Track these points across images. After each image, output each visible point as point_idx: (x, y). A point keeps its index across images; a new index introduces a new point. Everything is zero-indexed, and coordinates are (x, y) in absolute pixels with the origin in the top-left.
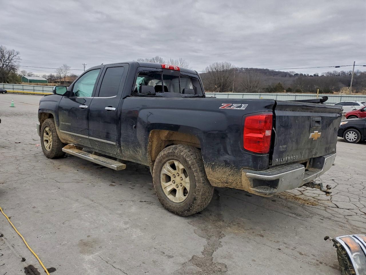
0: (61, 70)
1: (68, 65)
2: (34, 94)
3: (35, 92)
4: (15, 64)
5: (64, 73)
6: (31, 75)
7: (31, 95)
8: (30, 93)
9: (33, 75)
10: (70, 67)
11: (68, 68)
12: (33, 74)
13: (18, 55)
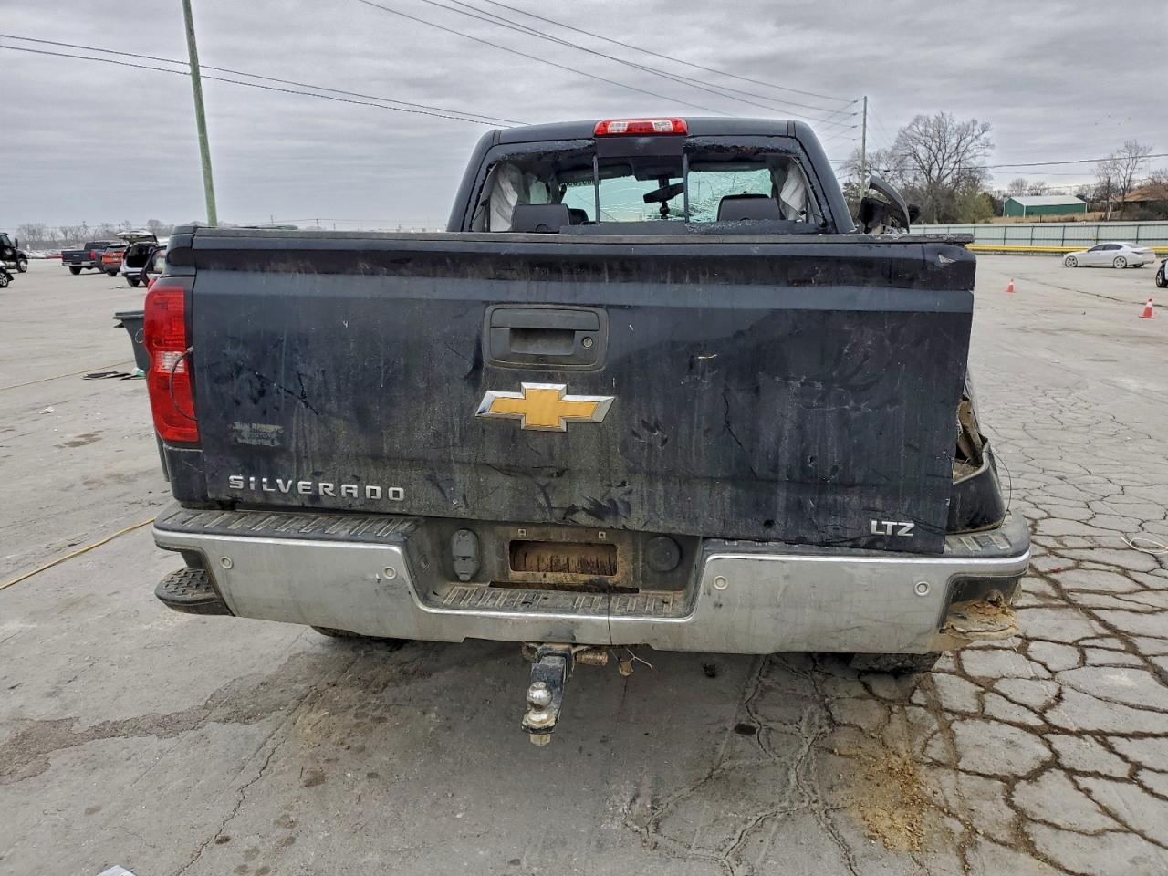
0: (1114, 161)
1: (1141, 144)
2: (1004, 253)
3: (1008, 247)
4: (975, 163)
5: (1124, 171)
6: (1039, 192)
7: (995, 254)
8: (992, 251)
9: (1046, 191)
10: (1151, 149)
11: (1140, 154)
12: (1045, 189)
13: (986, 135)
